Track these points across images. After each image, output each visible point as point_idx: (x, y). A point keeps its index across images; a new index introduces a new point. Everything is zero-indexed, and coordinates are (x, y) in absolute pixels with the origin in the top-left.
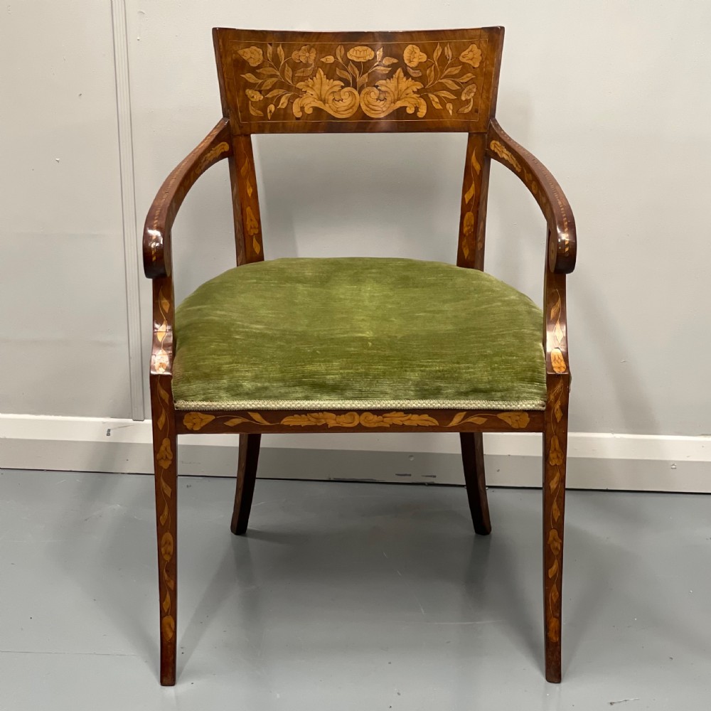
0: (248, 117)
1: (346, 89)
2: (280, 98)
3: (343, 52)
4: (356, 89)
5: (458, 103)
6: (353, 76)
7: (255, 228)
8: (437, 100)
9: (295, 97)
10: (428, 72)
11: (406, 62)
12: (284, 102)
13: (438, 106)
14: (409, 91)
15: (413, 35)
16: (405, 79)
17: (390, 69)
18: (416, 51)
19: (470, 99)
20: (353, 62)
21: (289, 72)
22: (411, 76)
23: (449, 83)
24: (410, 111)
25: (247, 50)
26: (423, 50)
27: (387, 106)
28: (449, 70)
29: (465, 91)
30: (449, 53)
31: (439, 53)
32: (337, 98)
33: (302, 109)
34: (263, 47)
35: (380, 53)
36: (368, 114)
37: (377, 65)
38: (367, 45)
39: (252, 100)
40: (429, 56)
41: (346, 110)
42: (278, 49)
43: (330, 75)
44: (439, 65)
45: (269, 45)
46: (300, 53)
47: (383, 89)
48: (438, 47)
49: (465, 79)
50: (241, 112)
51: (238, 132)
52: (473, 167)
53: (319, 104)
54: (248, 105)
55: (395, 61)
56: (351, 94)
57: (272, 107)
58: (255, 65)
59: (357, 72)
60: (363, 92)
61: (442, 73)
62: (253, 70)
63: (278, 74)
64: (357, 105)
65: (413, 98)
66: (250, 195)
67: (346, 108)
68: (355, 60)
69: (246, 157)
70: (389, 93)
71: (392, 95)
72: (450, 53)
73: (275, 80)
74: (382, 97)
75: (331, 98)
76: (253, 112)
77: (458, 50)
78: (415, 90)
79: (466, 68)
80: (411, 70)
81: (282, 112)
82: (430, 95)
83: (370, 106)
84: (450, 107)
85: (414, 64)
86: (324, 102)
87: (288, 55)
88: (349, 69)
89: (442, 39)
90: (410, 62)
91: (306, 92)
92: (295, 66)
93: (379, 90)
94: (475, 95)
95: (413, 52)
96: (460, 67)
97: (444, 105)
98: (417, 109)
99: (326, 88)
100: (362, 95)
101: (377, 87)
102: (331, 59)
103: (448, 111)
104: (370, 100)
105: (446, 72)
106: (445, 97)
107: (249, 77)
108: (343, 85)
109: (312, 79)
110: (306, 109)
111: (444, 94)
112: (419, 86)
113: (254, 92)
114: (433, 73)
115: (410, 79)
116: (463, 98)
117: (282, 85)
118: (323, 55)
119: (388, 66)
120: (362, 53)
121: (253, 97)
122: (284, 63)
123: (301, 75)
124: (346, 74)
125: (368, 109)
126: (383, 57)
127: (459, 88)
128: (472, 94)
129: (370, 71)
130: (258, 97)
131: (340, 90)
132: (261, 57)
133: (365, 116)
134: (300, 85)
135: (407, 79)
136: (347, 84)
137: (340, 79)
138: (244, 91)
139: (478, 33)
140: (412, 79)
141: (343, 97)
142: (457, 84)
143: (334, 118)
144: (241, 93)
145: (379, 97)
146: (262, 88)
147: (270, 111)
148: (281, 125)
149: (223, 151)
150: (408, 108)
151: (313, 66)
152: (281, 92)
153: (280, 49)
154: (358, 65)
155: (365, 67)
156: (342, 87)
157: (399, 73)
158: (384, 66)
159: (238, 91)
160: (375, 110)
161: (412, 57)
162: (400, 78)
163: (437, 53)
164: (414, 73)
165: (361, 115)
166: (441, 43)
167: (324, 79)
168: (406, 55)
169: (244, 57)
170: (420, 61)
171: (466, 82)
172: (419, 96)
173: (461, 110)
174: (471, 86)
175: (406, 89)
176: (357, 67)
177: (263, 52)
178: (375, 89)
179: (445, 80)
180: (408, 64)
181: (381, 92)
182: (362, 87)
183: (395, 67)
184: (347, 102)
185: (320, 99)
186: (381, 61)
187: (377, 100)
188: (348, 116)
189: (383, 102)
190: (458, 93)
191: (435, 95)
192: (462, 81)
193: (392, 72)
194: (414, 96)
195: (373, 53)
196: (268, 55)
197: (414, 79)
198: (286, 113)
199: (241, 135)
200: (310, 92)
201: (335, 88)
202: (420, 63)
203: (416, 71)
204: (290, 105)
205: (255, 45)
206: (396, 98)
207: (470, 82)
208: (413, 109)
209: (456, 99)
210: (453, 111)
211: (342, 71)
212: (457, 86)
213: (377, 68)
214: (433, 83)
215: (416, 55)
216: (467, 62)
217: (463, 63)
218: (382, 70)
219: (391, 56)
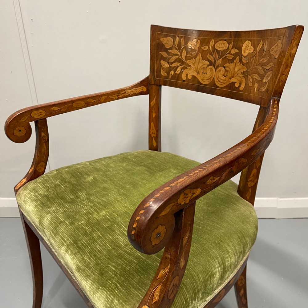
0: (159, 75)
1: (210, 67)
2: (177, 67)
3: (213, 44)
4: (215, 68)
5: (261, 84)
6: (215, 59)
7: (154, 133)
8: (251, 80)
9: (184, 68)
10: (252, 60)
11: (242, 52)
12: (179, 71)
13: (250, 85)
14: (239, 72)
18: (249, 45)
19: (267, 82)
20: (217, 50)
21: (184, 53)
22: (242, 62)
23: (260, 69)
24: (237, 85)
25: (165, 38)
26: (253, 45)
27: (227, 80)
29: (266, 76)
30: (266, 47)
31: (261, 47)
32: (204, 72)
34: (174, 38)
35: (231, 46)
36: (217, 84)
37: (228, 54)
38: (226, 40)
39: (164, 67)
40: (255, 49)
41: (207, 80)
42: (182, 40)
43: (204, 58)
44: (258, 56)
45: (177, 37)
46: (192, 43)
47: (227, 69)
48: (261, 42)
49: (268, 67)
50: (156, 72)
51: (153, 83)
53: (195, 74)
54: (160, 69)
55: (237, 51)
56: (212, 70)
57: (172, 72)
58: (168, 48)
59: (217, 57)
60: (217, 70)
61: (259, 61)
62: (166, 50)
63: (179, 54)
64: (213, 77)
65: (240, 77)
66: (154, 117)
67: (207, 78)
68: (219, 50)
69: (154, 97)
70: (229, 72)
71: (231, 73)
72: (266, 48)
73: (177, 57)
74: (226, 74)
75: (202, 71)
76: (163, 73)
77: (271, 45)
79: (271, 58)
80: (244, 58)
81: (177, 76)
82: (249, 76)
83: (219, 79)
84: (256, 85)
85: (245, 54)
86: (198, 73)
87: (186, 43)
88: (214, 55)
89: (264, 37)
90: (245, 52)
91: (190, 66)
92: (188, 50)
93: (225, 69)
95: (247, 46)
96: (269, 57)
97: (253, 84)
98: (240, 84)
99: (201, 65)
100: (216, 72)
101: (224, 67)
102: (206, 48)
103: (255, 89)
104: (219, 75)
105: (261, 61)
106: (255, 78)
107: (164, 54)
108: (209, 64)
109: (195, 59)
110: (188, 76)
113: (165, 62)
114: (254, 61)
115: (241, 64)
116: (264, 81)
117: (179, 60)
118: (203, 45)
119: (233, 55)
120: (222, 45)
121: (164, 65)
122: (183, 48)
123: (190, 56)
124: (212, 57)
125: (218, 81)
126: (232, 48)
127: (264, 73)
128: (269, 78)
129: (223, 57)
130: (166, 65)
131: (207, 67)
132: (172, 44)
133: (215, 85)
134: (188, 62)
135: (240, 64)
136: (211, 64)
137: (208, 60)
138: (160, 61)
139: (284, 31)
140: (243, 64)
141: (208, 72)
142: (264, 70)
143: (201, 84)
144: (158, 61)
145: (224, 74)
146: (170, 61)
147: (171, 74)
148: (175, 83)
149: (142, 91)
150: (236, 83)
151: (197, 51)
152: (178, 64)
154: (219, 52)
155: (221, 54)
156: (208, 66)
157: (237, 59)
158: (231, 54)
159: (157, 61)
160: (221, 82)
161: (246, 49)
162: (237, 63)
163: (260, 46)
164: (244, 61)
165: (213, 84)
166: (263, 39)
167: (201, 60)
168: (243, 48)
169: (163, 42)
170: (250, 52)
171: (268, 69)
172: (243, 76)
173: (261, 89)
174: (269, 73)
175: (237, 71)
176: (218, 54)
177: (174, 40)
178: (223, 68)
179: (258, 67)
180: (243, 54)
181: (226, 71)
182: (218, 67)
183: (236, 55)
184: (208, 75)
185: (196, 71)
186: (230, 51)
187: (223, 75)
188: (207, 83)
189: (225, 77)
190: (262, 77)
191: (251, 77)
192: (266, 68)
193: (234, 59)
194: (241, 76)
195: (228, 45)
196: (176, 42)
197: (244, 64)
198: (179, 76)
199: (154, 85)
200: (192, 66)
201: (205, 65)
202: (249, 53)
203: (246, 59)
204: (182, 72)
205: (170, 36)
206: (232, 76)
207: (270, 69)
208: (239, 84)
209: (260, 81)
210: (257, 89)
211: (210, 55)
212: (263, 72)
213: (228, 55)
214: (252, 68)
215: (249, 48)
216: (273, 53)
217: (271, 55)
218: (230, 57)
219: (236, 48)
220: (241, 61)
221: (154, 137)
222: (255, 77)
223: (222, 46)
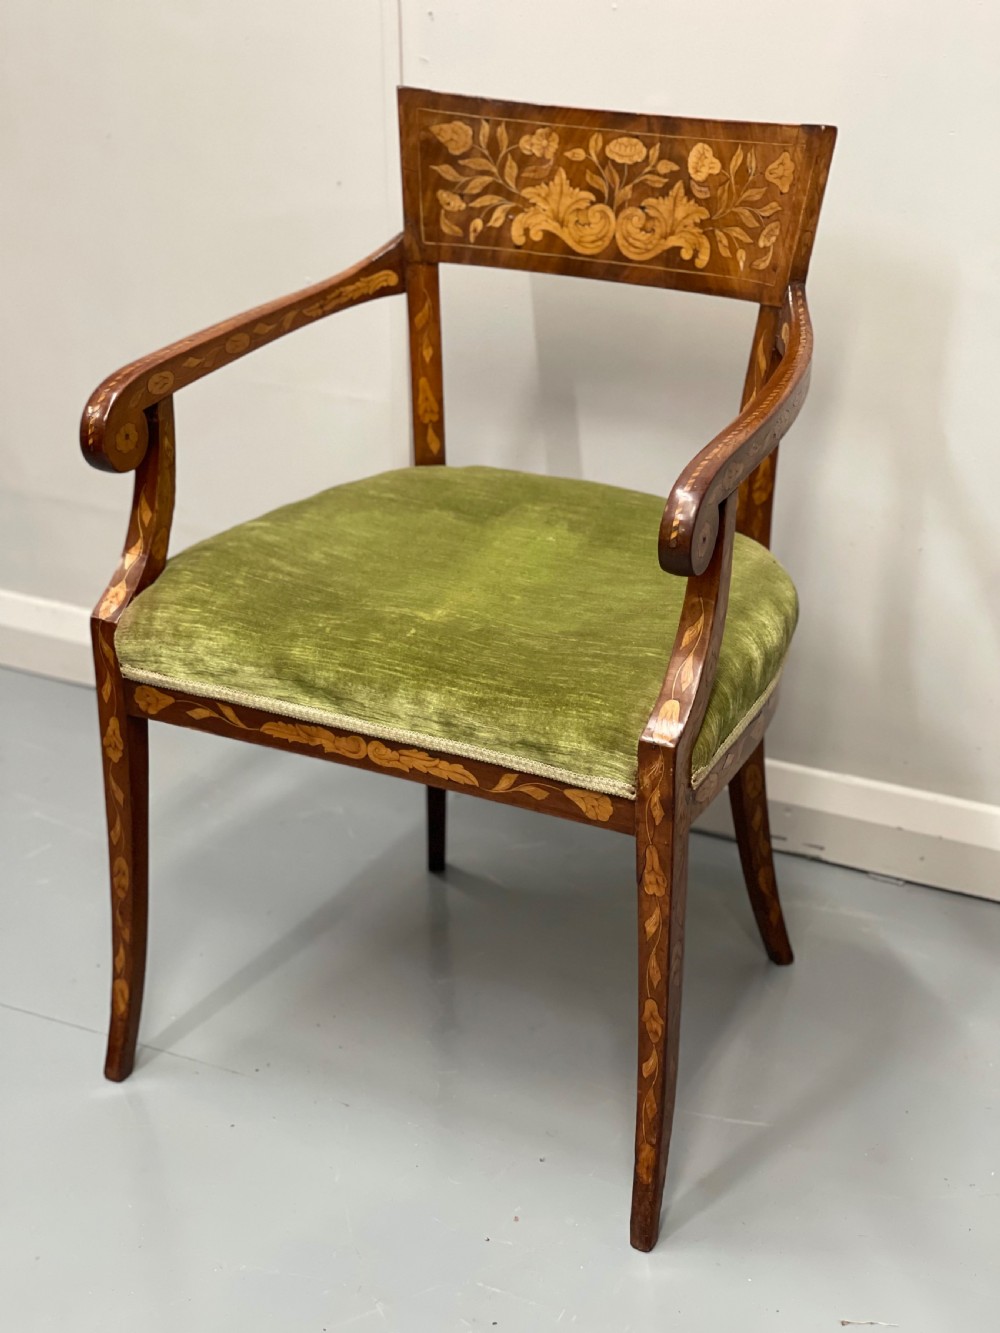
0: (436, 234)
1: (598, 207)
2: (493, 209)
3: (600, 144)
4: (613, 209)
5: (755, 252)
6: (610, 186)
7: (432, 411)
8: (725, 241)
9: (515, 211)
10: (719, 192)
11: (691, 171)
12: (498, 218)
13: (725, 253)
14: (689, 221)
16: (685, 200)
17: (666, 180)
18: (707, 154)
19: (769, 247)
20: (613, 162)
21: (512, 169)
22: (694, 196)
23: (745, 215)
24: (686, 255)
25: (445, 126)
26: (718, 155)
27: (654, 242)
28: (747, 194)
29: (765, 232)
30: (752, 164)
31: (739, 163)
32: (582, 220)
33: (526, 231)
34: (475, 124)
35: (655, 152)
36: (625, 252)
37: (650, 172)
38: (637, 137)
39: (448, 208)
40: (725, 166)
41: (593, 242)
42: (499, 130)
43: (576, 182)
44: (736, 183)
45: (483, 122)
46: (534, 140)
47: (652, 213)
48: (739, 150)
49: (766, 212)
50: (425, 225)
51: (417, 256)
52: (758, 363)
53: (553, 227)
54: (438, 214)
55: (676, 168)
56: (604, 215)
57: (478, 224)
58: (457, 153)
59: (617, 179)
60: (622, 215)
61: (739, 196)
62: (452, 161)
63: (495, 170)
64: (611, 235)
65: (693, 234)
66: (427, 360)
67: (593, 238)
68: (619, 160)
69: (425, 300)
70: (659, 221)
71: (663, 224)
72: (754, 165)
73: (488, 179)
74: (649, 226)
75: (573, 218)
76: (447, 227)
77: (765, 160)
78: (698, 221)
79: (771, 192)
80: (697, 187)
81: (494, 233)
82: (718, 232)
83: (631, 240)
84: (741, 255)
85: (700, 177)
86: (562, 224)
87: (514, 140)
88: (606, 174)
89: (746, 139)
90: (697, 171)
91: (534, 205)
92: (523, 161)
93: (647, 214)
94: (777, 240)
95: (702, 156)
96: (764, 189)
97: (734, 252)
98: (696, 253)
99: (567, 201)
100: (620, 220)
101: (643, 208)
102: (579, 154)
103: (738, 263)
104: (630, 228)
105: (744, 196)
106: (737, 239)
107: (446, 171)
108: (594, 199)
109: (547, 184)
110: (532, 232)
111: (737, 232)
112: (705, 215)
113: (452, 195)
114: (726, 195)
115: (692, 202)
116: (761, 244)
117: (497, 189)
118: (569, 147)
119: (665, 176)
120: (628, 149)
121: (448, 204)
122: (506, 155)
123: (532, 175)
124: (601, 181)
125: (626, 244)
126: (660, 158)
127: (757, 225)
128: (773, 239)
129: (637, 181)
130: (456, 204)
131: (588, 208)
132: (470, 141)
133: (619, 256)
134: (527, 192)
135: (689, 200)
136: (600, 198)
137: (591, 189)
138: (435, 191)
139: (795, 132)
140: (696, 202)
141: (591, 220)
142: (756, 218)
143: (574, 253)
144: (429, 194)
145: (644, 226)
146: (466, 191)
147: (475, 231)
148: (489, 254)
149: (385, 284)
150: (683, 250)
151: (551, 163)
152: (494, 200)
153: (501, 131)
154: (619, 167)
155: (629, 172)
156: (592, 203)
157: (679, 188)
158: (659, 175)
159: (424, 192)
160: (636, 247)
161: (700, 164)
162: (679, 198)
163: (737, 160)
164: (701, 193)
165: (614, 252)
166: (743, 144)
167: (566, 187)
168: (692, 159)
169: (440, 138)
170: (711, 171)
171: (768, 217)
172: (701, 231)
173: (755, 263)
174: (773, 225)
175: (684, 218)
176: (617, 171)
177: (474, 132)
178: (640, 211)
179: (740, 210)
180: (693, 176)
181: (649, 218)
182: (621, 207)
183: (673, 177)
184: (596, 228)
185: (556, 218)
186: (654, 166)
187: (641, 230)
188: (595, 251)
189: (649, 235)
190: (755, 234)
191: (728, 236)
192: (763, 214)
193: (668, 186)
194: (694, 231)
195: (644, 150)
196: (481, 138)
197: (698, 201)
198: (499, 236)
199: (421, 263)
200: (541, 205)
201: (581, 202)
202: (710, 175)
203: (703, 189)
204: (508, 223)
205: (461, 119)
206: (669, 231)
207: (773, 218)
208: (691, 252)
209: (751, 244)
210: (745, 263)
211: (595, 176)
212: (754, 221)
213: (648, 177)
214: (724, 212)
215: (706, 162)
216: (775, 181)
217: (769, 184)
218: (654, 182)
219: (670, 159)
221: (431, 421)
222: (735, 234)
223: (626, 150)
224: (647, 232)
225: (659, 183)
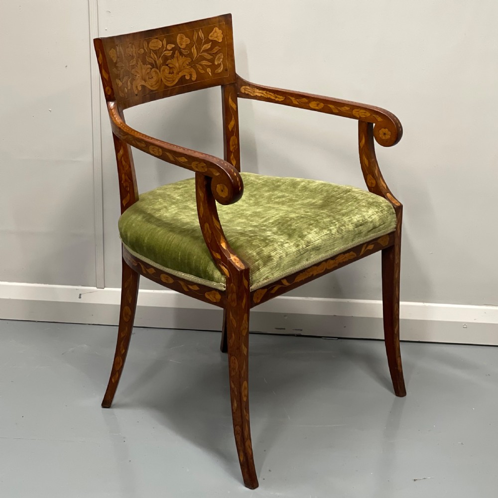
1: (153, 70)
2: (127, 83)
3: (147, 45)
4: (158, 69)
5: (214, 67)
6: (154, 60)
8: (201, 67)
11: (179, 45)
13: (202, 72)
14: (185, 64)
15: (179, 26)
16: (181, 57)
17: (172, 52)
18: (184, 37)
19: (221, 63)
20: (152, 50)
21: (127, 64)
22: (183, 54)
23: (205, 55)
24: (187, 78)
25: (111, 51)
26: (187, 36)
27: (175, 76)
28: (204, 47)
29: (216, 58)
31: (197, 37)
32: (150, 77)
34: (115, 48)
35: (165, 42)
36: (167, 84)
37: (165, 50)
38: (157, 38)
39: (119, 86)
40: (191, 39)
41: (156, 84)
42: (120, 48)
43: (144, 62)
44: (198, 45)
45: (117, 46)
46: (129, 49)
47: (171, 66)
48: (195, 33)
49: (215, 50)
52: (231, 107)
53: (143, 83)
55: (173, 46)
56: (156, 72)
57: (126, 89)
58: (115, 62)
59: (156, 57)
60: (161, 70)
61: (200, 49)
64: (160, 79)
65: (188, 69)
70: (174, 68)
71: (176, 69)
72: (203, 36)
73: (123, 70)
74: (171, 71)
75: (147, 77)
76: (121, 94)
77: (207, 32)
78: (188, 63)
79: (214, 43)
80: (183, 50)
81: (130, 92)
82: (197, 65)
83: (167, 79)
84: (209, 70)
85: (183, 47)
86: (145, 80)
87: (124, 51)
88: (152, 55)
89: (196, 27)
90: (181, 45)
91: (136, 75)
92: (129, 59)
94: (223, 60)
95: (182, 38)
96: (210, 43)
97: (205, 70)
98: (191, 75)
99: (144, 71)
100: (161, 73)
101: (167, 65)
102: (142, 51)
103: (209, 74)
104: (166, 74)
105: (203, 48)
107: (115, 70)
108: (151, 67)
109: (137, 66)
110: (138, 87)
111: (204, 63)
112: (189, 60)
113: (119, 80)
115: (184, 56)
116: (216, 63)
117: (126, 73)
118: (138, 49)
119: (171, 50)
121: (119, 84)
122: (124, 58)
123: (132, 64)
124: (151, 59)
125: (166, 81)
126: (167, 44)
127: (212, 57)
128: (221, 60)
129: (162, 55)
131: (150, 71)
132: (116, 55)
133: (166, 87)
134: (133, 71)
135: (182, 57)
136: (153, 66)
137: (149, 64)
141: (153, 76)
142: (210, 54)
143: (152, 91)
146: (120, 77)
150: (186, 76)
151: (135, 57)
152: (127, 78)
154: (155, 52)
155: (159, 53)
156: (151, 69)
157: (177, 53)
158: (169, 50)
160: (169, 81)
161: (182, 42)
162: (178, 57)
163: (195, 36)
164: (185, 52)
165: (163, 85)
166: (196, 29)
167: (142, 65)
168: (178, 41)
170: (187, 43)
171: (216, 53)
173: (216, 71)
174: (219, 55)
175: (183, 64)
177: (116, 52)
179: (203, 54)
180: (181, 47)
181: (170, 68)
182: (160, 67)
183: (173, 49)
184: (155, 78)
185: (143, 79)
186: (166, 47)
187: (169, 73)
190: (212, 61)
191: (200, 64)
192: (213, 52)
193: (174, 53)
194: (188, 67)
195: (161, 43)
196: (118, 53)
197: (186, 56)
200: (138, 75)
201: (148, 70)
202: (187, 45)
203: (186, 51)
204: (132, 86)
206: (179, 70)
207: (218, 52)
208: (189, 76)
209: (212, 65)
210: (211, 73)
211: (149, 58)
212: (210, 56)
213: (165, 52)
214: (197, 57)
215: (184, 40)
216: (214, 39)
217: (212, 41)
218: (168, 54)
219: (171, 43)
220: (181, 54)
222: (204, 64)
223: (155, 44)
224: (171, 74)
225: (169, 53)
